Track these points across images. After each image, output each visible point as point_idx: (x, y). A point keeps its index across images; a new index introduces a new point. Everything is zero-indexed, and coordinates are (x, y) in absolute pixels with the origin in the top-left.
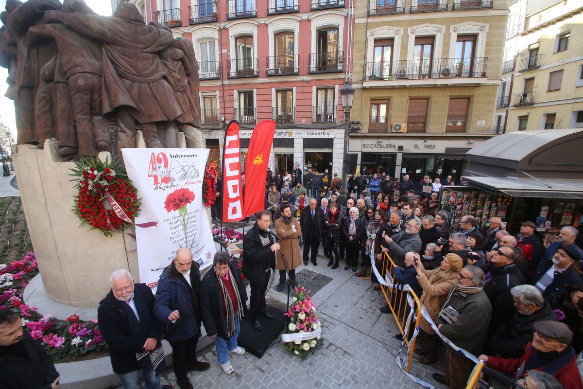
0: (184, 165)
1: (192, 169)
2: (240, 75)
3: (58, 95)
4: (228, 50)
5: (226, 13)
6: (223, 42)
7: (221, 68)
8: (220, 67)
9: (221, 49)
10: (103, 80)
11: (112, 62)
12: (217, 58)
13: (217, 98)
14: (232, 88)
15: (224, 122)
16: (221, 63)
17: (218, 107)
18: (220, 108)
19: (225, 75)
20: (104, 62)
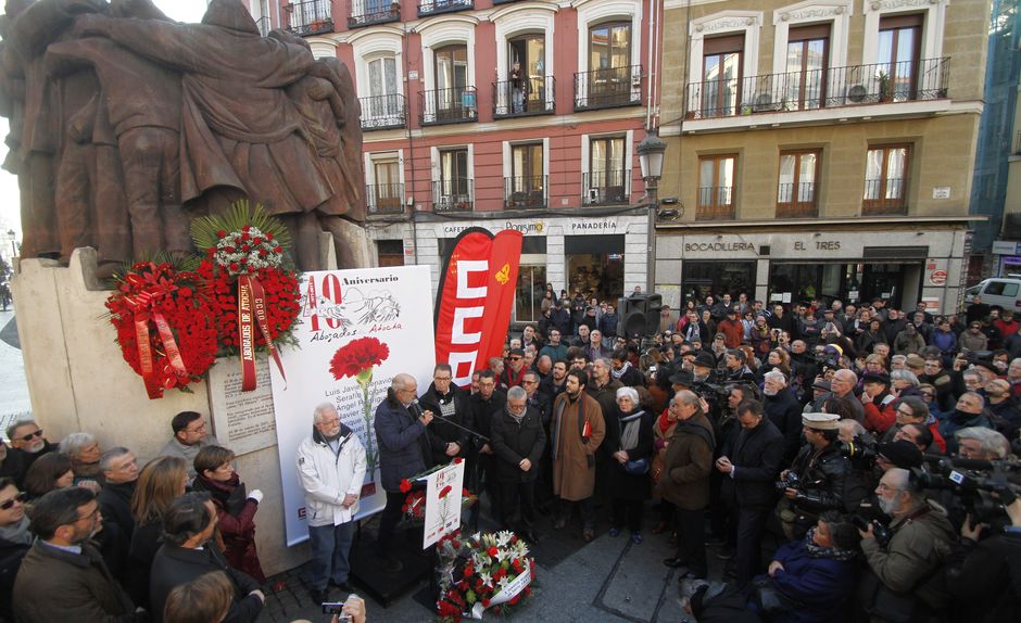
2: (443, 119)
3: (100, 168)
4: (421, 74)
5: (416, 4)
6: (412, 59)
7: (407, 107)
8: (405, 107)
9: (406, 73)
10: (182, 139)
11: (200, 106)
12: (400, 90)
13: (401, 162)
14: (428, 143)
15: (412, 207)
16: (407, 98)
17: (402, 181)
18: (406, 181)
19: (415, 119)
20: (186, 107)
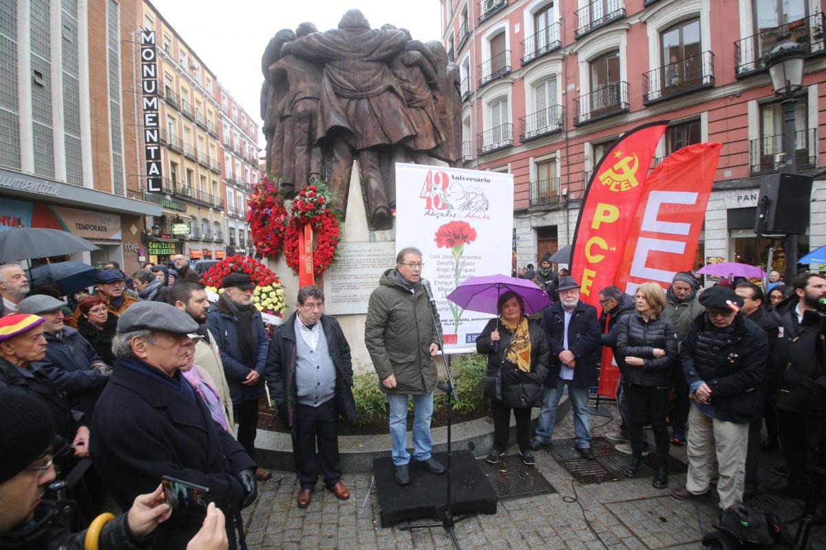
0: (468, 191)
1: (480, 198)
4: (577, 84)
5: (574, 30)
6: (570, 74)
7: (565, 114)
8: (563, 114)
9: (565, 84)
10: (320, 102)
11: (331, 80)
12: (560, 101)
13: (558, 161)
14: (582, 140)
15: (566, 196)
16: (565, 107)
17: (558, 175)
18: (562, 176)
20: (323, 83)
